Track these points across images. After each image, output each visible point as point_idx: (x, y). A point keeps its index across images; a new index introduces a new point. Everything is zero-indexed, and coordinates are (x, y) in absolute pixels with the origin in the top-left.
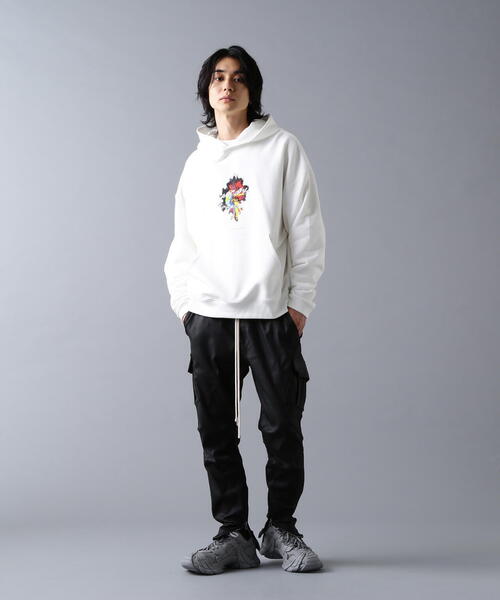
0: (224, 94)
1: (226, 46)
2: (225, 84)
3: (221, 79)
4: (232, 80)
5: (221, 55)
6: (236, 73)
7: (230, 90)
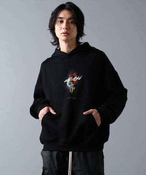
0: (63, 31)
1: (64, 2)
2: (64, 25)
3: (62, 22)
4: (67, 23)
5: (61, 8)
6: (70, 19)
7: (66, 29)
